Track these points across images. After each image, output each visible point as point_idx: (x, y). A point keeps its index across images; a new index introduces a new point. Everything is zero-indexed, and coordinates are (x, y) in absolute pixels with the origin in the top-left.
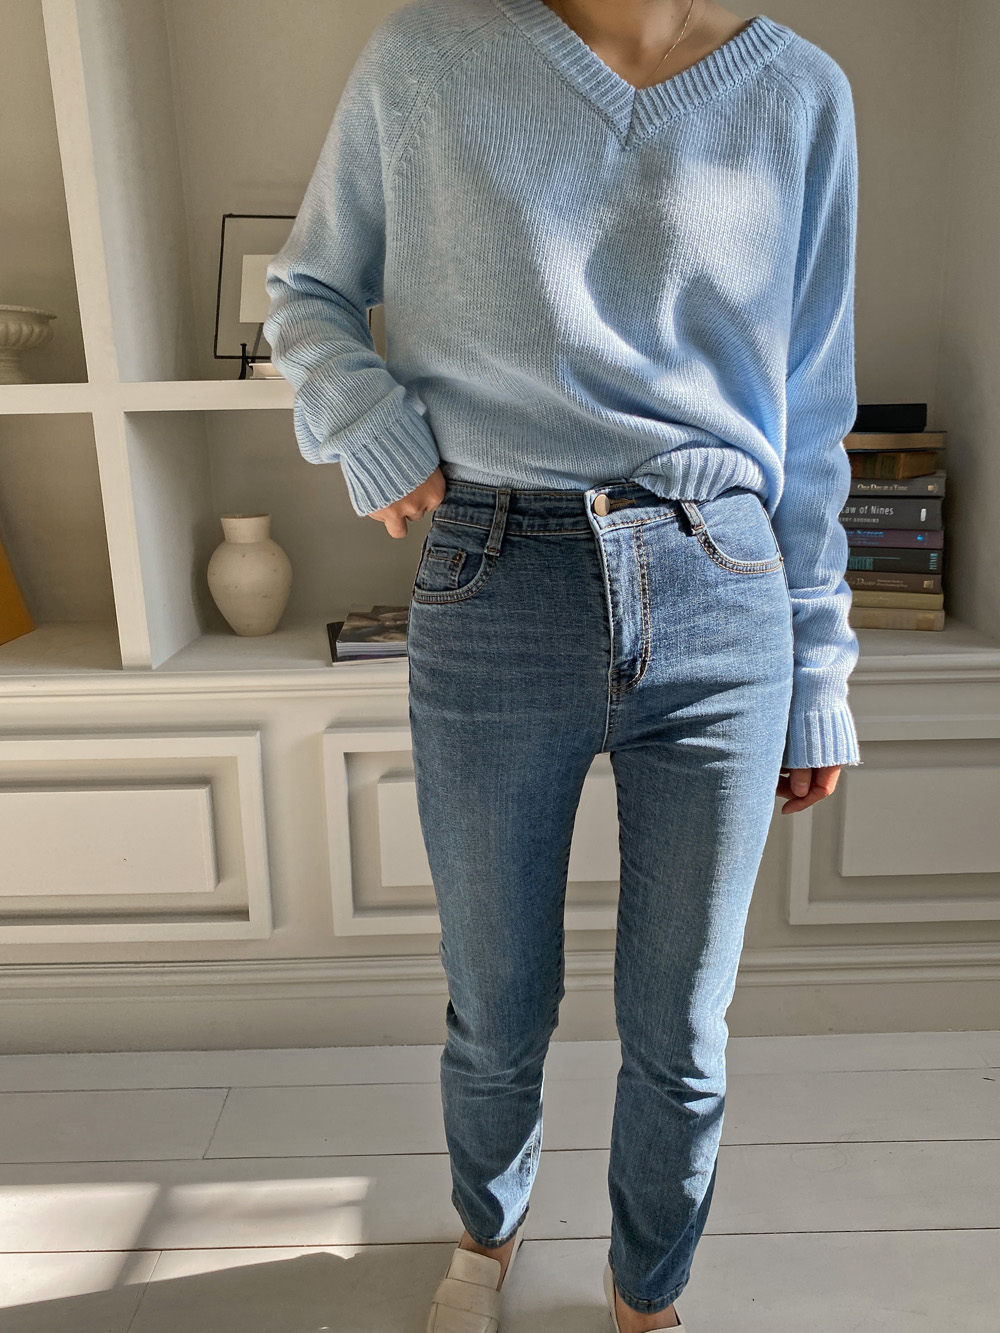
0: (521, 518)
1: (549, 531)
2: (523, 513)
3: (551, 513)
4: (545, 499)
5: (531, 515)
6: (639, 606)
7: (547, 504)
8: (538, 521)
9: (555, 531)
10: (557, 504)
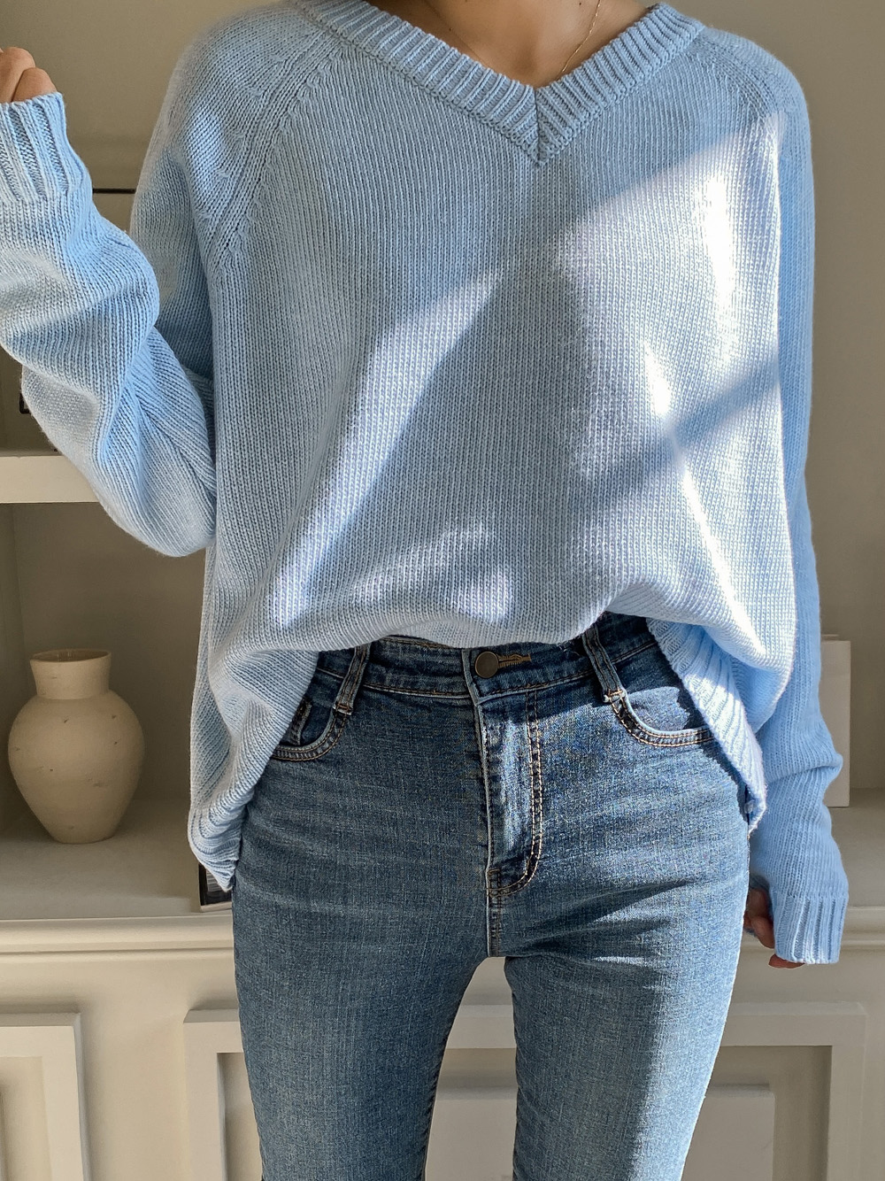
0: (384, 669)
1: (418, 690)
2: (388, 664)
3: (422, 669)
4: (416, 650)
5: (397, 667)
6: (528, 794)
7: (419, 657)
8: (404, 677)
9: (425, 691)
10: (430, 658)
